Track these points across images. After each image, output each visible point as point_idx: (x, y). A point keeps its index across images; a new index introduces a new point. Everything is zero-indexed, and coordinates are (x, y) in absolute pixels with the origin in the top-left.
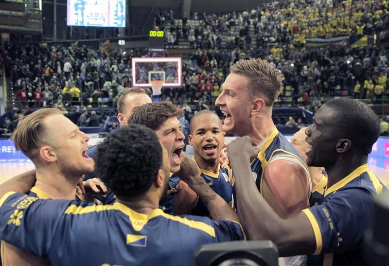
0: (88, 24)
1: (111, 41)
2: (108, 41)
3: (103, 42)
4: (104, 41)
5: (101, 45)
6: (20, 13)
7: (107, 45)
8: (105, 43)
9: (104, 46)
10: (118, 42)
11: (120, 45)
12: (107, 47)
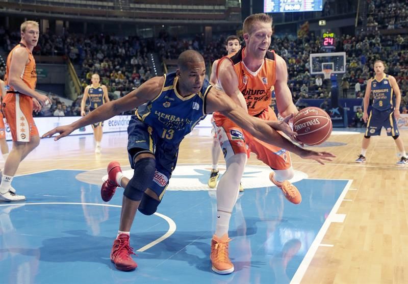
0: (284, 10)
1: (310, 22)
2: (307, 22)
3: (302, 25)
4: (303, 23)
5: (300, 28)
6: (222, 8)
7: (306, 26)
8: (304, 25)
9: (303, 28)
10: (318, 22)
11: (321, 26)
12: (305, 29)
